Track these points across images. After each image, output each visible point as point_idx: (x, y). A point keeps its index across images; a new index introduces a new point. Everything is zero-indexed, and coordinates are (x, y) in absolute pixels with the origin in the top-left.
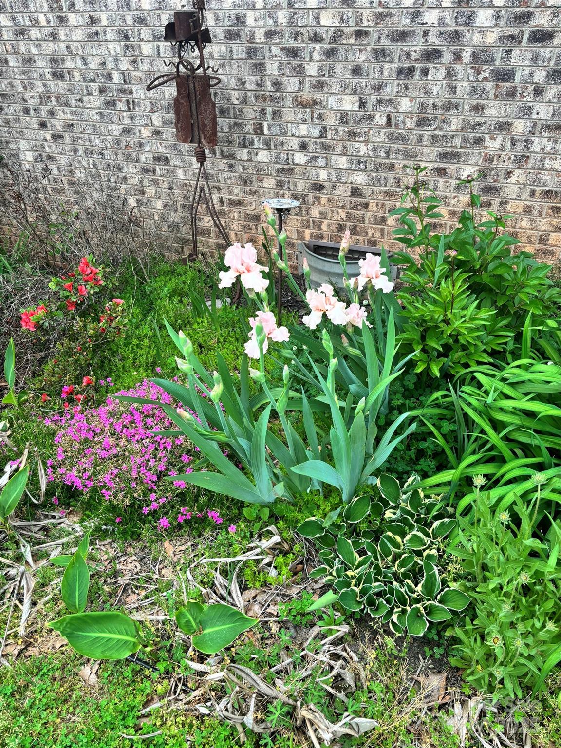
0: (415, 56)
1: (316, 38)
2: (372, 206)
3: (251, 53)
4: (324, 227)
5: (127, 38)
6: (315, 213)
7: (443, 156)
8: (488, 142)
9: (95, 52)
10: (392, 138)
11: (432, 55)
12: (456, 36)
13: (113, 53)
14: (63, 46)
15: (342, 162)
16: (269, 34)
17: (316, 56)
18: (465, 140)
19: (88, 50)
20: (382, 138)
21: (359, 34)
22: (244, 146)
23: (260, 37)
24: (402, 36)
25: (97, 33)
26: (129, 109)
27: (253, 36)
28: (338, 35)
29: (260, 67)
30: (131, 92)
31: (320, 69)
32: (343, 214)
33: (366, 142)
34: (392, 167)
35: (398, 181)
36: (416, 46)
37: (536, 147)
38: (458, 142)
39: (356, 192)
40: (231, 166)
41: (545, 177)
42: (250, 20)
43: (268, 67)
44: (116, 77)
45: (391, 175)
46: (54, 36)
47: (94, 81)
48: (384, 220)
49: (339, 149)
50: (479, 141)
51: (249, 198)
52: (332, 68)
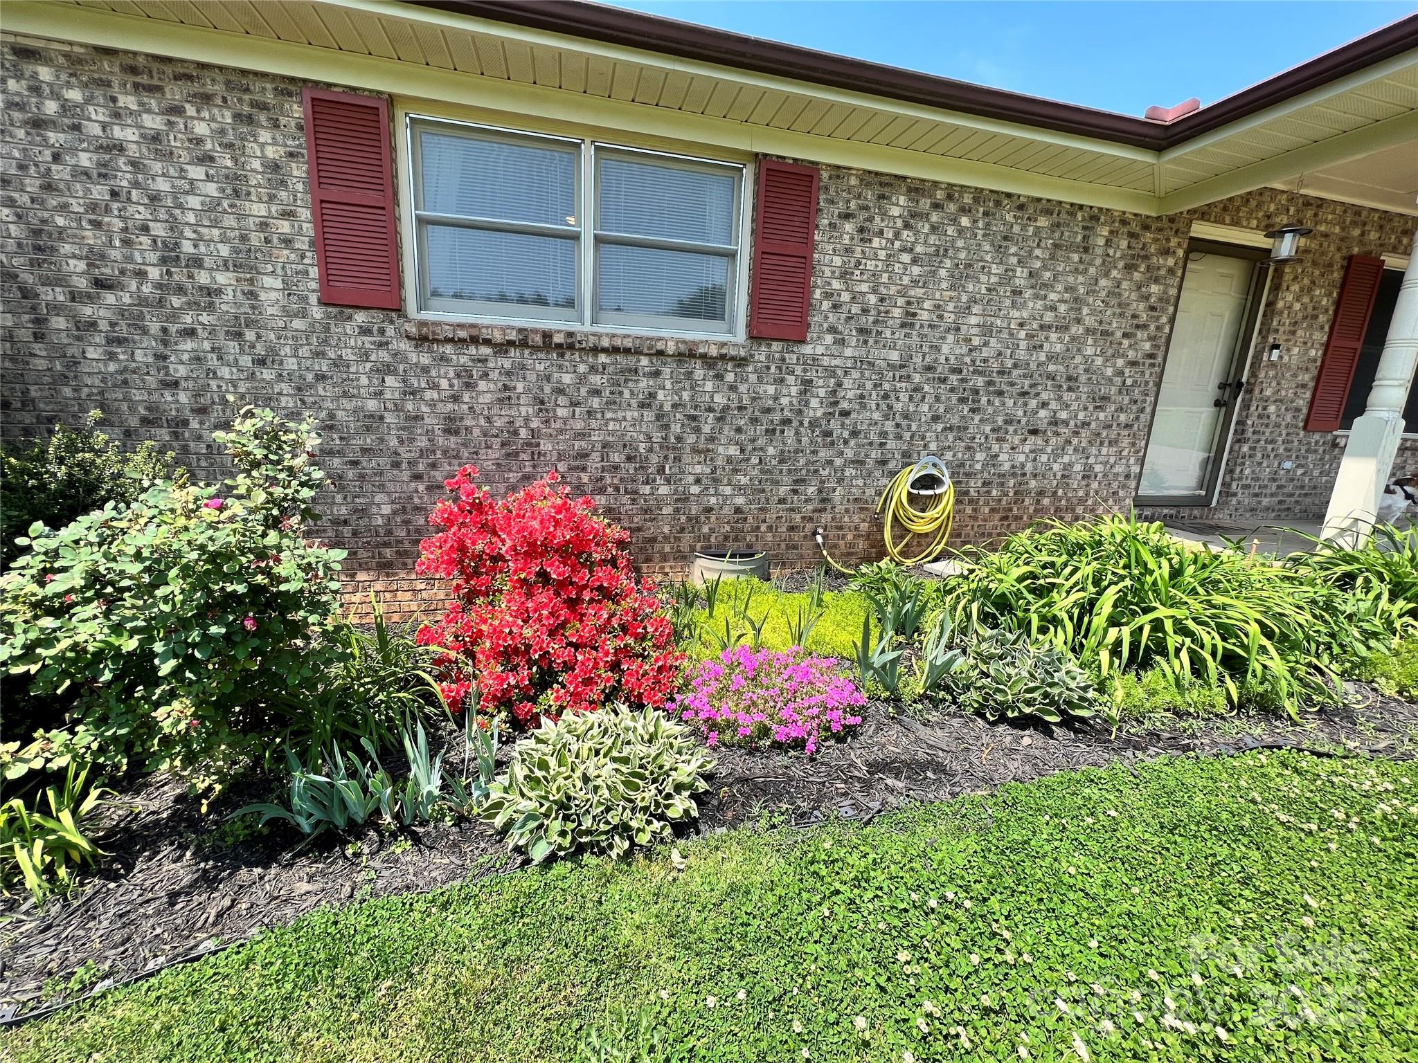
0: (776, 422)
1: (710, 410)
2: (750, 518)
3: (658, 417)
4: (713, 539)
5: (542, 402)
6: (705, 529)
7: (796, 482)
8: (821, 471)
9: (503, 413)
10: (762, 472)
11: (786, 422)
12: (800, 412)
13: (524, 414)
14: (465, 407)
15: (728, 490)
16: (675, 406)
17: (710, 421)
18: (808, 471)
19: (496, 411)
20: (756, 472)
21: (740, 408)
22: (647, 483)
23: (667, 407)
24: (768, 410)
25: (509, 398)
26: (533, 459)
27: (661, 406)
28: (726, 408)
29: (666, 427)
30: (538, 445)
31: (712, 429)
32: (728, 528)
33: (745, 475)
34: (763, 491)
35: (768, 500)
36: (777, 417)
37: (847, 474)
38: (804, 472)
39: (738, 510)
40: (633, 500)
41: (854, 490)
42: (661, 395)
43: (673, 426)
44: (523, 433)
45: (762, 496)
46: (456, 398)
47: (497, 436)
48: (758, 528)
49: (725, 481)
50: (816, 471)
51: (649, 524)
52: (721, 428)
